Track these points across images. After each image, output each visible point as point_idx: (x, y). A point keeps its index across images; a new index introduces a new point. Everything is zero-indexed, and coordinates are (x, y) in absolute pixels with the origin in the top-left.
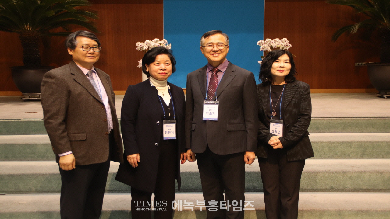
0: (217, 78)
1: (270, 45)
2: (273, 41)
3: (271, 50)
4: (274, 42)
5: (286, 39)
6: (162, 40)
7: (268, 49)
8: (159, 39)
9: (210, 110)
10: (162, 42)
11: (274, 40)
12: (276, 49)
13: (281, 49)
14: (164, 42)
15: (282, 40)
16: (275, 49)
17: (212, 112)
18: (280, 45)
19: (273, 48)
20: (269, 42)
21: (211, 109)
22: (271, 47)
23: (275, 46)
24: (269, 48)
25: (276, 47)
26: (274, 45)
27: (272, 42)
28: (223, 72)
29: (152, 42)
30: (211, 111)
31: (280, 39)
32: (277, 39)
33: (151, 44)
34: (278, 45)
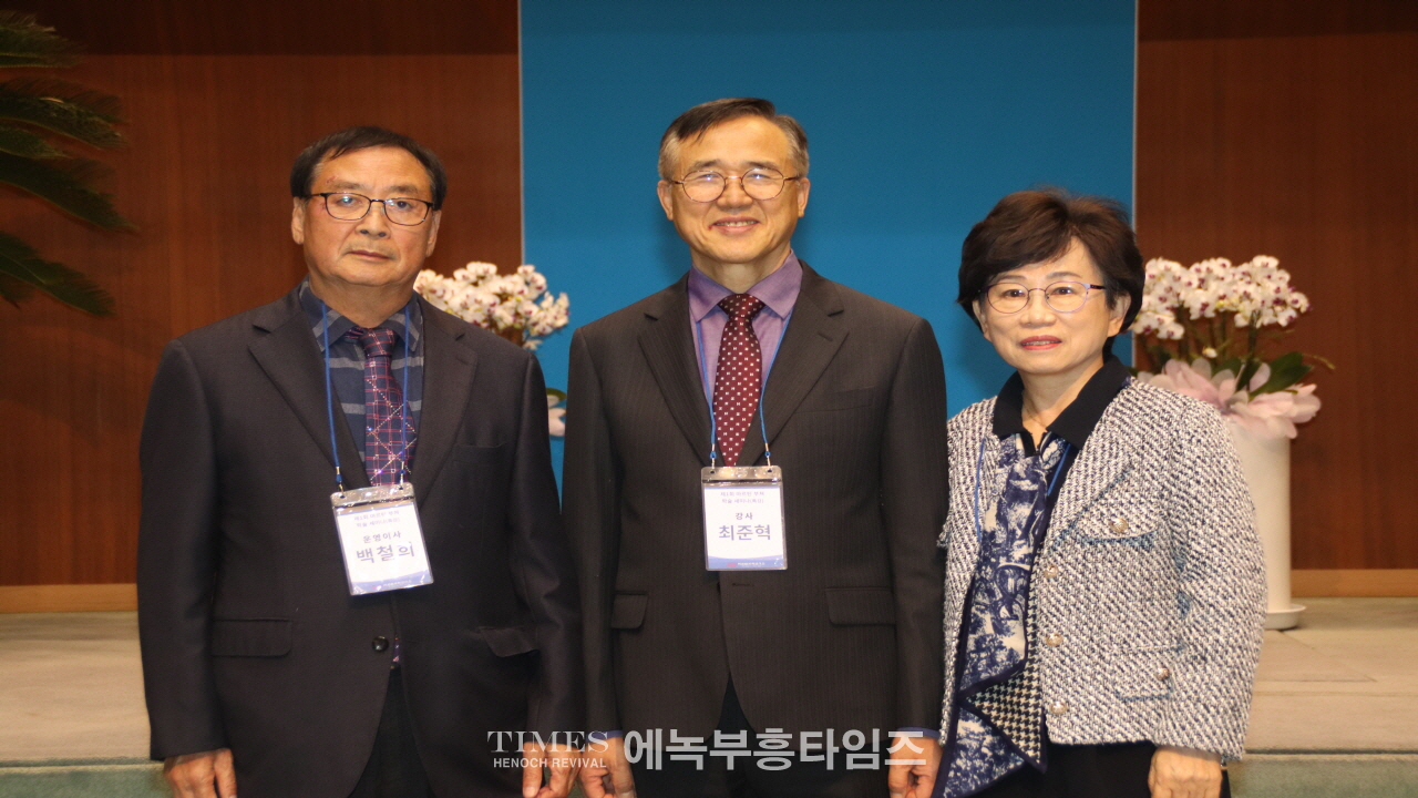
0: (758, 346)
1: (1172, 302)
2: (1191, 275)
3: (1179, 332)
4: (1196, 283)
5: (1273, 262)
6: (513, 271)
7: (1161, 322)
8: (492, 268)
9: (739, 516)
10: (512, 283)
11: (1196, 265)
12: (1210, 321)
13: (1241, 321)
14: (527, 283)
15: (1245, 267)
16: (1203, 320)
17: (753, 523)
18: (1234, 299)
19: (1195, 315)
20: (1165, 283)
21: (744, 508)
22: (1181, 313)
23: (1205, 306)
24: (1168, 318)
25: (1210, 313)
26: (1195, 300)
27: (1185, 280)
28: (782, 314)
29: (449, 282)
30: (745, 522)
31: (1236, 263)
32: (1216, 265)
33: (447, 297)
34: (1223, 298)
